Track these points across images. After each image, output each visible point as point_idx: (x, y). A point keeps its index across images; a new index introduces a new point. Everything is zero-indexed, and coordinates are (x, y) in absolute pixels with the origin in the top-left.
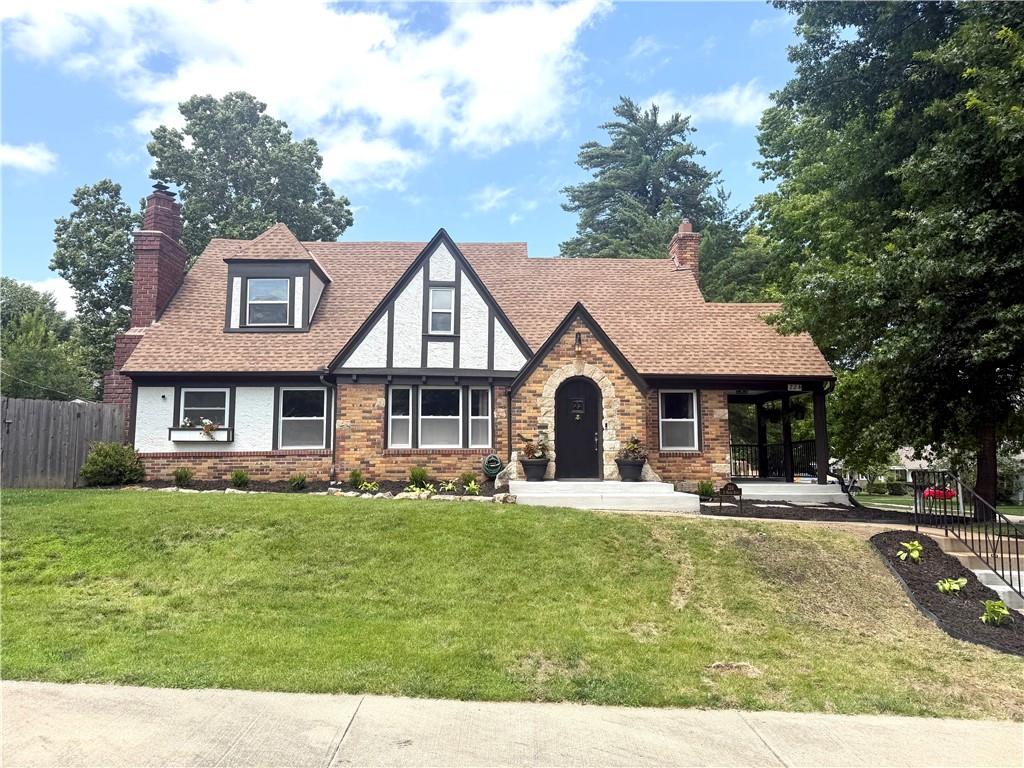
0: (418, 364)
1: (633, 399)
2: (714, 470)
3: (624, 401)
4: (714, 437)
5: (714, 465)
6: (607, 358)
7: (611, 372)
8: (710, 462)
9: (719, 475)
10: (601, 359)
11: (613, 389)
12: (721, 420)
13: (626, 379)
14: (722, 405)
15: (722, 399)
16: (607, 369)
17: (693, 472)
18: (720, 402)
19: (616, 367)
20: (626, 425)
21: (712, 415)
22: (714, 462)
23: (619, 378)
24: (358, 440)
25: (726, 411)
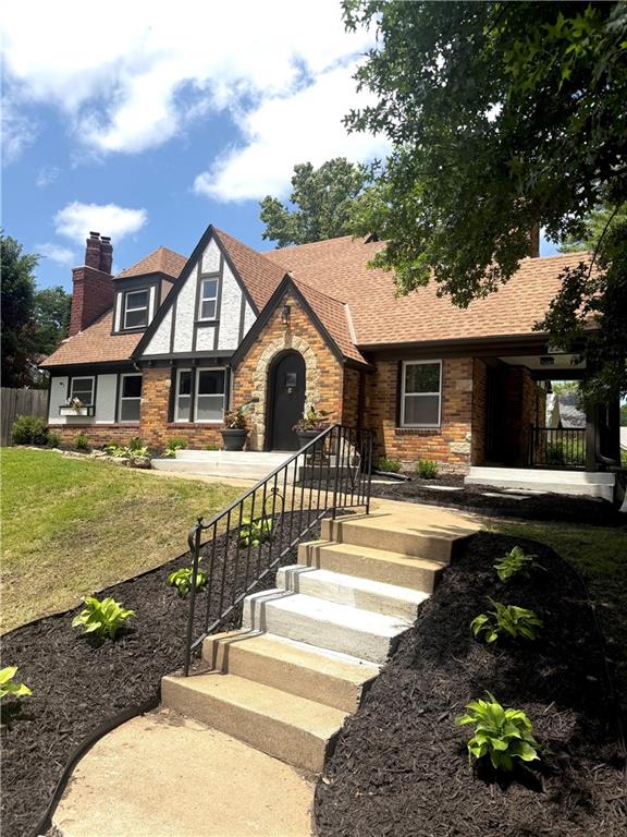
0: (189, 349)
1: (332, 370)
2: (452, 450)
3: (325, 372)
4: (454, 411)
5: (452, 444)
6: (312, 329)
7: (315, 342)
8: (448, 441)
9: (456, 454)
10: (306, 330)
11: (315, 359)
12: (465, 393)
13: (327, 350)
14: (465, 375)
15: (466, 368)
16: (311, 339)
17: (429, 451)
18: (464, 371)
19: (319, 338)
20: (325, 396)
21: (454, 387)
22: (453, 441)
23: (321, 349)
24: (153, 415)
25: (471, 381)
